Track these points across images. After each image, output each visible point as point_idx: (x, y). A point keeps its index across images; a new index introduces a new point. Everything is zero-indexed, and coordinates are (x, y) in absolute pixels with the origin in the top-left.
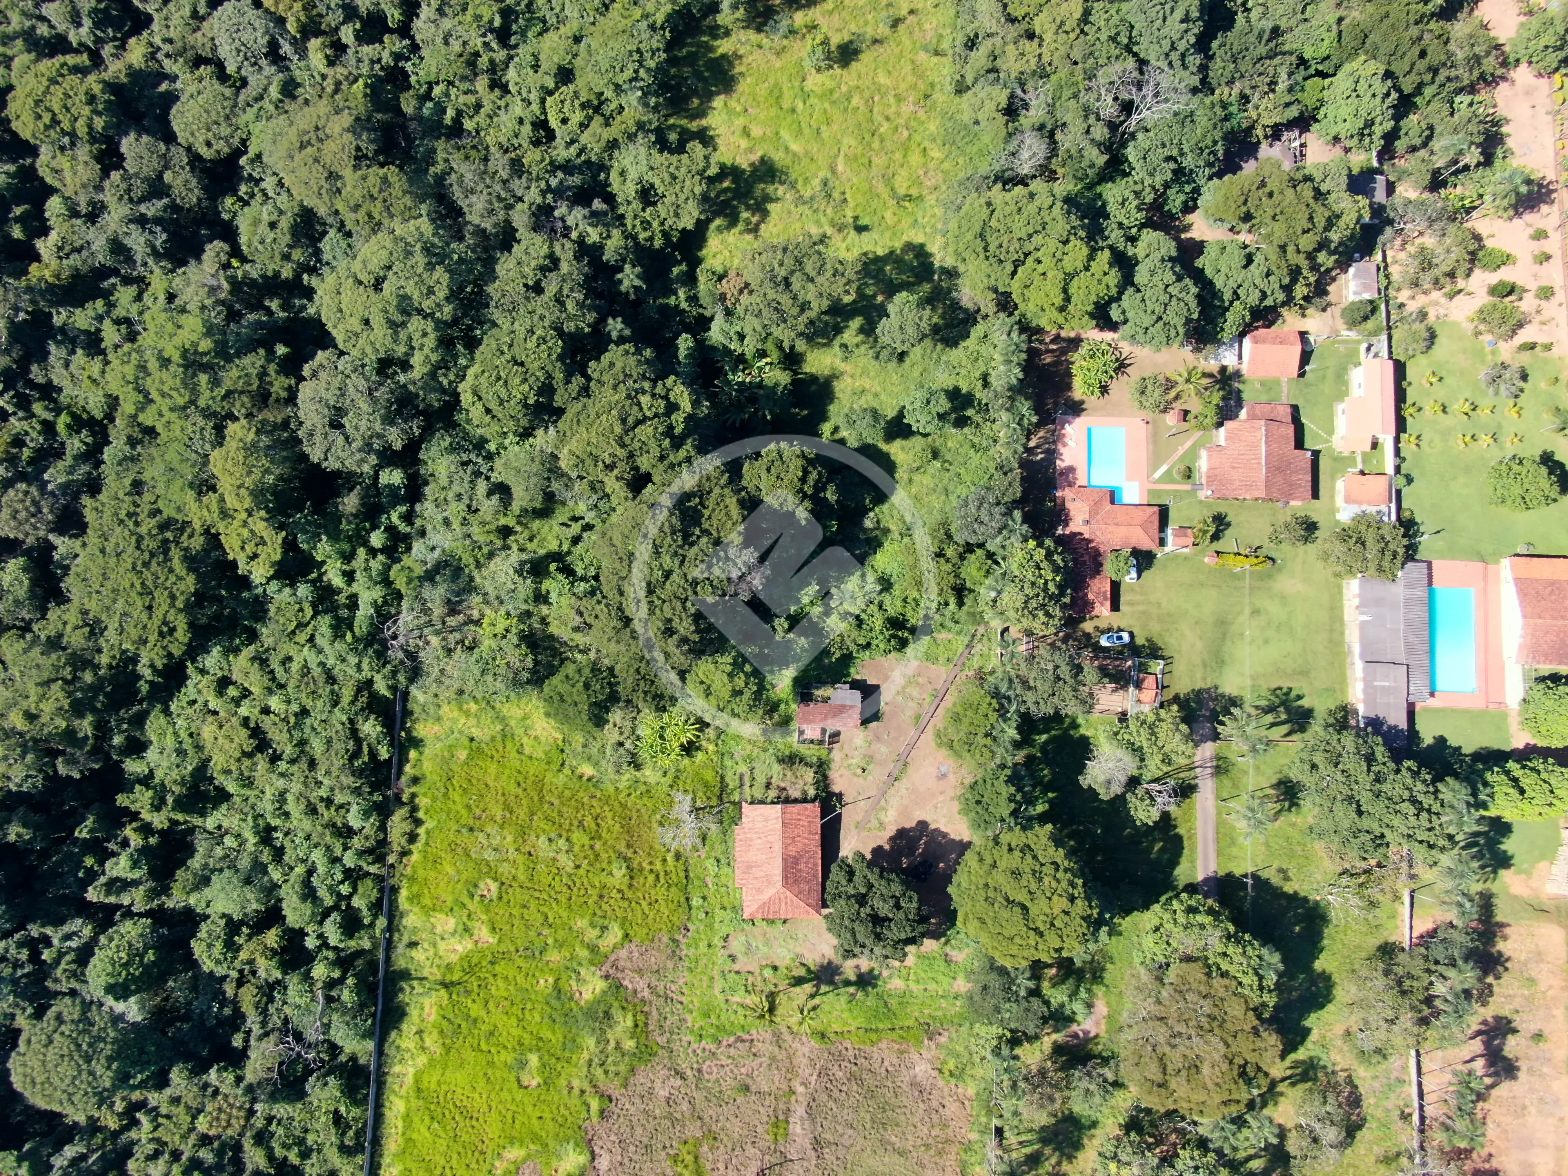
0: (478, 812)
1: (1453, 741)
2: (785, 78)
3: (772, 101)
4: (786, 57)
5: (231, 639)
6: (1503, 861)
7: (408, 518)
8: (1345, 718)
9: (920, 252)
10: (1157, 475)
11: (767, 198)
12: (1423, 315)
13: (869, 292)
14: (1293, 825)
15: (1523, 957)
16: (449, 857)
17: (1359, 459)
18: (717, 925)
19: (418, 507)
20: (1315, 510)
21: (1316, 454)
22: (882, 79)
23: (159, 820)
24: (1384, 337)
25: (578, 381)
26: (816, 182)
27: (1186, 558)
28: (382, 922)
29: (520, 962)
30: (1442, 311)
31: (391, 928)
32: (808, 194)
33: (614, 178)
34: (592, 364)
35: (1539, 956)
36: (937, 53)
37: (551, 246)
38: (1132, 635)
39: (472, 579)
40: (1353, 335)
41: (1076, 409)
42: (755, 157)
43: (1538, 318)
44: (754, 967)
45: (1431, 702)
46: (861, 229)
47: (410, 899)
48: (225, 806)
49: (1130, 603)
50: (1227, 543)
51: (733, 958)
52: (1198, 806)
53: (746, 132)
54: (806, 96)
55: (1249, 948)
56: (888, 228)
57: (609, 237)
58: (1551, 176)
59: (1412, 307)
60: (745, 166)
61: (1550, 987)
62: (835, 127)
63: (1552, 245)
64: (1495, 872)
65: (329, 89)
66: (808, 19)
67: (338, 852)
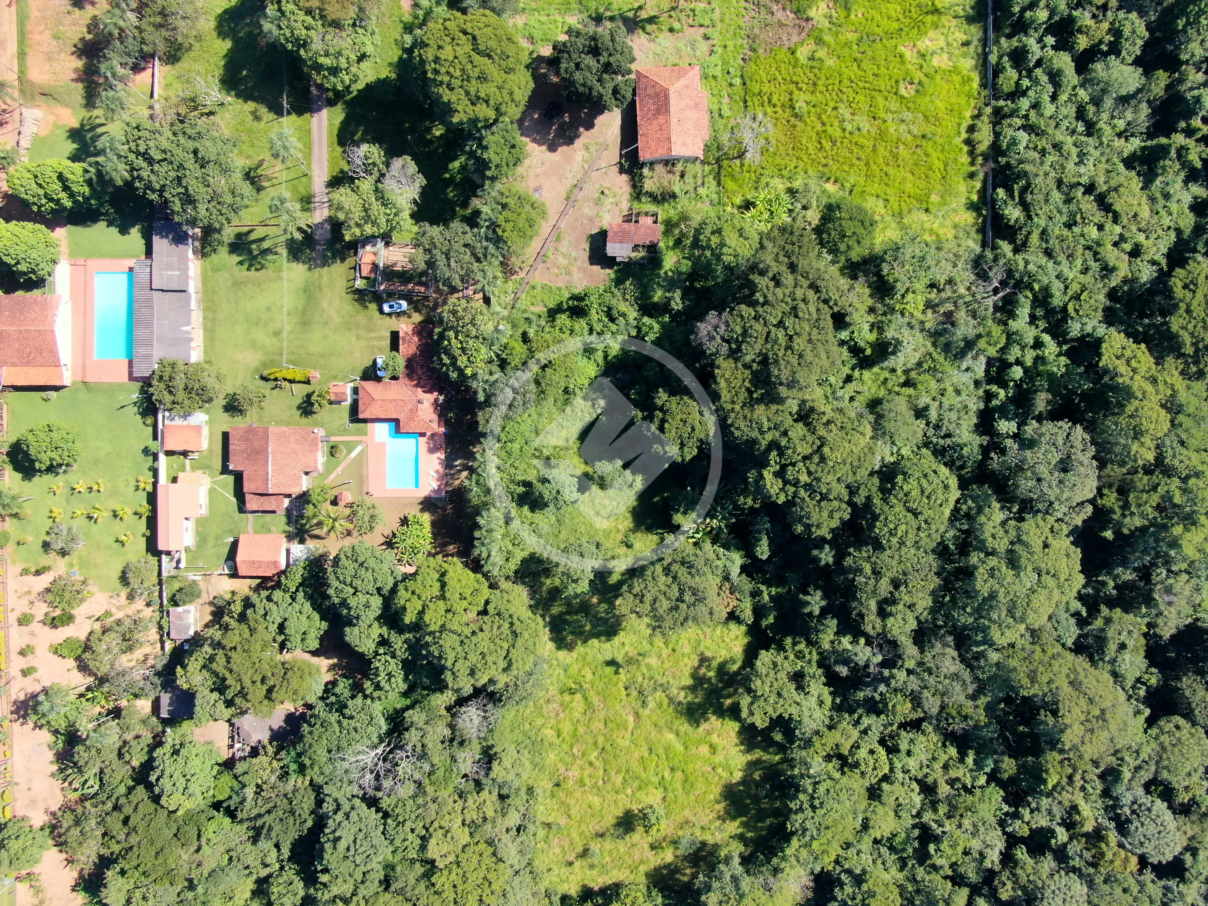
0: (919, 151)
1: (114, 231)
2: (680, 800)
3: (692, 778)
4: (680, 819)
5: (1131, 290)
6: (75, 134)
7: (989, 396)
8: (203, 247)
9: (561, 643)
10: (359, 448)
11: (693, 689)
12: (131, 597)
13: (604, 606)
14: (248, 157)
15: (63, 55)
16: (940, 115)
17: (188, 467)
18: (720, 63)
19: (982, 406)
20: (226, 422)
21: (225, 470)
22: (596, 801)
23: (1179, 139)
24: (165, 574)
25: (859, 500)
26: (652, 705)
27: (335, 378)
28: (993, 58)
29: (878, 30)
30: (114, 601)
31: (984, 56)
32: (659, 694)
33: (828, 700)
34: (847, 517)
35: (49, 58)
36: (549, 825)
37: (884, 627)
38: (381, 312)
39: (934, 344)
40: (191, 576)
41: (428, 504)
42: (704, 726)
43: (32, 597)
44: (688, 31)
45: (131, 263)
46: (612, 663)
47: (970, 80)
48: (1125, 155)
49: (381, 338)
50: (300, 390)
51: (706, 38)
52: (326, 170)
53: (713, 748)
54: (662, 782)
55: (288, 35)
56: (589, 664)
57: (832, 642)
58: (16, 726)
59: (139, 604)
60: (713, 718)
61: (41, 33)
62: (636, 755)
63: (18, 663)
64: (82, 125)
65: (1077, 777)
66: (661, 856)
67: (1033, 113)
